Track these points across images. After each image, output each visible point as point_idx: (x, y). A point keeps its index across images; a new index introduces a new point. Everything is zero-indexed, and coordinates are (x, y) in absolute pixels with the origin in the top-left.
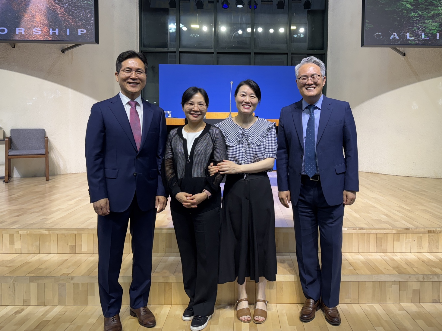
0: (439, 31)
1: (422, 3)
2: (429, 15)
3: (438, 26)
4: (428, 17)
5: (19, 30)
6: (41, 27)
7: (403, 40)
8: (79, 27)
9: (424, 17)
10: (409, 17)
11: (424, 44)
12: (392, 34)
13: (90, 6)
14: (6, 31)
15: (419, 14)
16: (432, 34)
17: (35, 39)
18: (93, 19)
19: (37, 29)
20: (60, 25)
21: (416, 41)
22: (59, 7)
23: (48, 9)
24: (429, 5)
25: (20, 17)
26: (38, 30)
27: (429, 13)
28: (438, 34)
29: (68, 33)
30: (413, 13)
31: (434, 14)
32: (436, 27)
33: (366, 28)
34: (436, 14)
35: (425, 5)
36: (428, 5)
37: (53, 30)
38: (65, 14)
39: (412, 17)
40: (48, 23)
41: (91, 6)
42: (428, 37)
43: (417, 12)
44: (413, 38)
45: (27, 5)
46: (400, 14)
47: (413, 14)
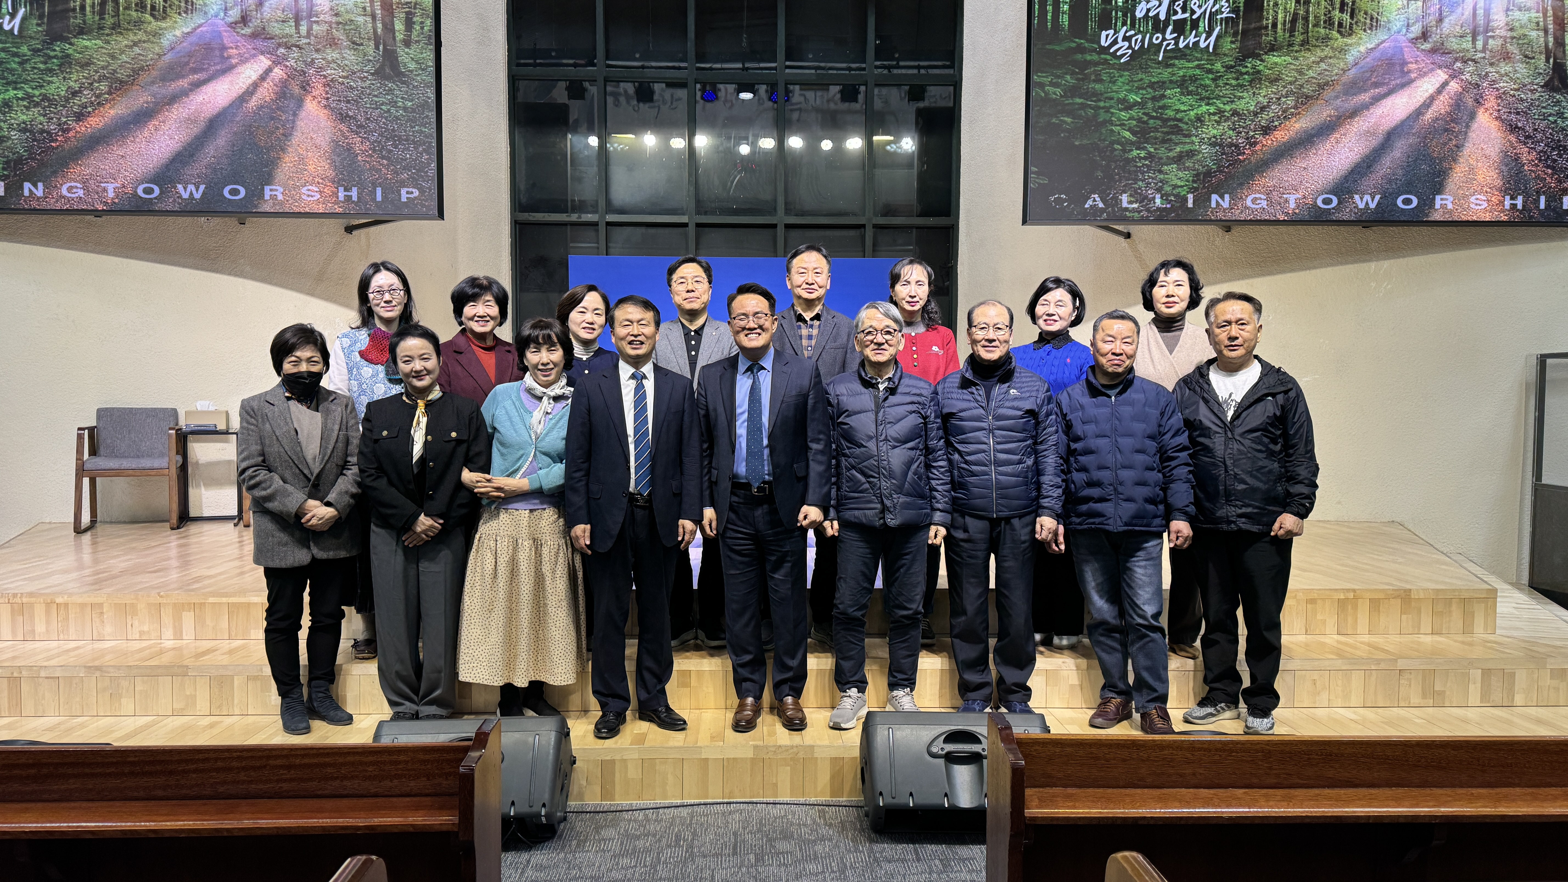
0: (1193, 190)
1: (1155, 128)
2: (1171, 154)
3: (1191, 179)
4: (1168, 157)
5: (271, 190)
6: (318, 183)
7: (1113, 210)
8: (403, 184)
9: (1161, 158)
10: (1128, 158)
11: (1161, 218)
12: (1089, 198)
13: (426, 136)
14: (243, 192)
15: (1149, 153)
16: (1177, 196)
17: (307, 210)
18: (434, 165)
19: (310, 187)
20: (361, 179)
21: (1141, 211)
22: (359, 139)
23: (335, 143)
24: (1172, 133)
25: (272, 162)
26: (314, 191)
27: (1171, 150)
28: (1190, 197)
29: (379, 198)
30: (1137, 149)
31: (1181, 152)
32: (1187, 181)
33: (1031, 185)
34: (1187, 152)
35: (1162, 132)
36: (1168, 133)
37: (346, 190)
38: (371, 156)
39: (1133, 160)
40: (334, 174)
41: (428, 138)
42: (1170, 202)
43: (1144, 148)
44: (1135, 206)
45: (287, 136)
46: (1108, 153)
47: (1135, 153)
